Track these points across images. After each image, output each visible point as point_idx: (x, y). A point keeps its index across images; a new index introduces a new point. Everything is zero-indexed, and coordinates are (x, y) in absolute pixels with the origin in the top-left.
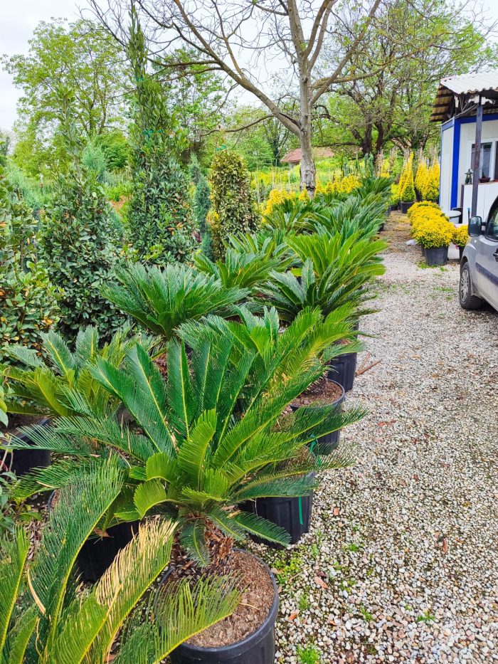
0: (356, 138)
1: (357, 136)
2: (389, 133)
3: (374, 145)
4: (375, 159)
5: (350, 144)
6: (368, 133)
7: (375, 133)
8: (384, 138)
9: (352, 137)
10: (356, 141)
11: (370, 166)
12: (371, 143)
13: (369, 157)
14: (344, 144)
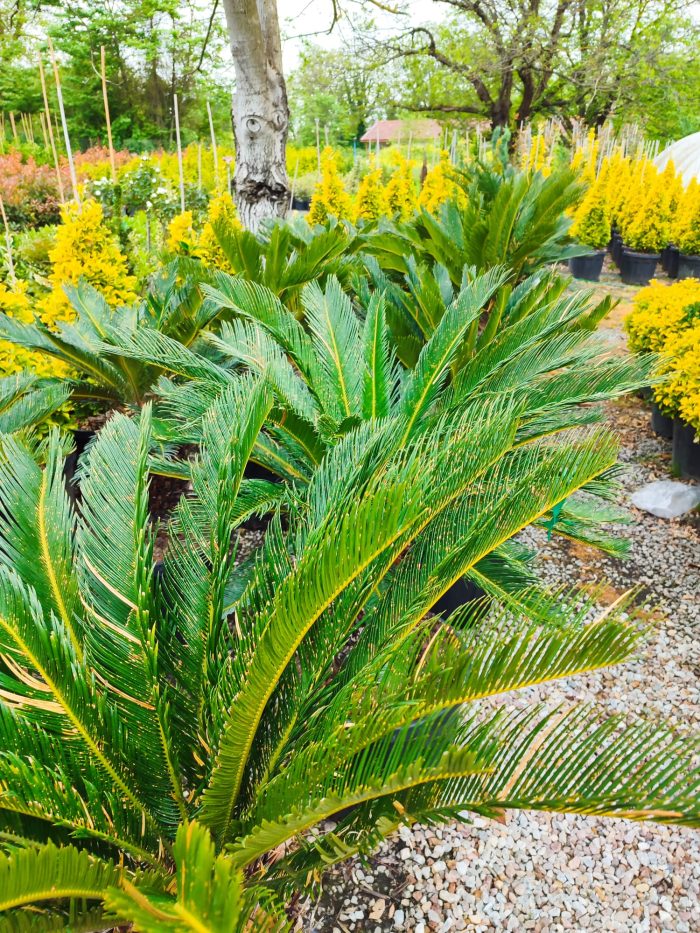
0: (482, 99)
1: (483, 94)
2: (544, 95)
3: (514, 115)
4: (515, 135)
5: (469, 110)
6: (505, 91)
7: (516, 97)
8: (534, 104)
9: (475, 98)
10: (481, 106)
11: (503, 153)
12: (507, 112)
13: (502, 133)
14: (459, 110)
